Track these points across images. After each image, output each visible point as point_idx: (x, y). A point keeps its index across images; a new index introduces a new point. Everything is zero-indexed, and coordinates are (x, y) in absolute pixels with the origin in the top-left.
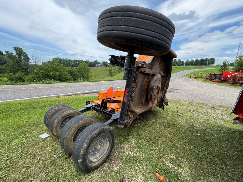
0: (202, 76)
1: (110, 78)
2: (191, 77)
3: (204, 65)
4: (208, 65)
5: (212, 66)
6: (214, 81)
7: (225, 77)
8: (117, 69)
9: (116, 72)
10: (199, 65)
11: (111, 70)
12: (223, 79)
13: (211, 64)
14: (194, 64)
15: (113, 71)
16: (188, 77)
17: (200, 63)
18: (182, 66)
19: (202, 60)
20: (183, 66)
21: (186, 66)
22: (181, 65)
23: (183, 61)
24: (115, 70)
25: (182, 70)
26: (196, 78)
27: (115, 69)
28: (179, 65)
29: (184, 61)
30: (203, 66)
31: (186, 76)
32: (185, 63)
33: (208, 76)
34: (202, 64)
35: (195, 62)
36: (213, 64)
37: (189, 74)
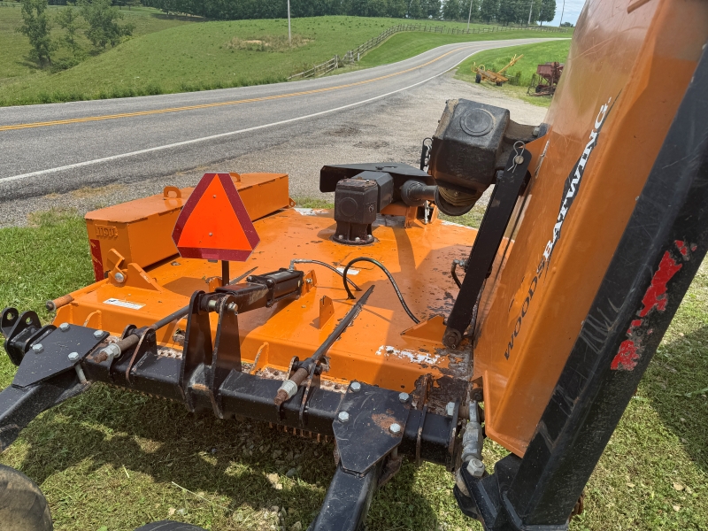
0: (519, 75)
1: (41, 79)
2: (478, 81)
3: (518, 22)
5: (545, 27)
8: (80, 20)
9: (76, 40)
10: (499, 21)
11: (43, 22)
13: (542, 19)
14: (482, 12)
15: (56, 33)
16: (465, 76)
18: (431, 23)
20: (436, 23)
21: (451, 25)
22: (426, 18)
24: (72, 31)
25: (436, 45)
26: (499, 84)
27: (67, 21)
28: (417, 17)
30: (515, 28)
31: (457, 73)
32: (445, 8)
33: (545, 76)
34: (512, 15)
35: (483, 7)
36: (550, 19)
37: (469, 64)
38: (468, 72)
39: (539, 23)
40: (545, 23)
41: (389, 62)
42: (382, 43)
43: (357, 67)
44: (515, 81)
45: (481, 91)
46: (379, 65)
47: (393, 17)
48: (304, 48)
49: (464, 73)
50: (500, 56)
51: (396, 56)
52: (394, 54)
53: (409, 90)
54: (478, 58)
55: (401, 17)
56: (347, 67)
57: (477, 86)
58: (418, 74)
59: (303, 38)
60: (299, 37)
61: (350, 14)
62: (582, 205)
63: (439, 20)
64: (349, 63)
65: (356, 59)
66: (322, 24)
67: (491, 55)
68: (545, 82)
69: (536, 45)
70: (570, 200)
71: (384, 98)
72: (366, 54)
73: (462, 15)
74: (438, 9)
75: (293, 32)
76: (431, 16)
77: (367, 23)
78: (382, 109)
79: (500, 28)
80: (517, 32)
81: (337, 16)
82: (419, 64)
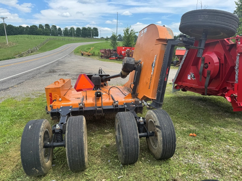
0: (94, 53)
2: (82, 55)
3: (88, 37)
4: (93, 37)
6: (111, 58)
7: (120, 53)
10: (82, 36)
12: (119, 56)
14: (76, 34)
16: (78, 54)
17: (82, 33)
18: (60, 37)
19: (84, 29)
21: (67, 38)
22: (58, 36)
23: (60, 29)
26: (89, 56)
28: (55, 35)
29: (62, 29)
30: (87, 39)
31: (74, 53)
32: (64, 32)
33: (102, 53)
34: (86, 35)
35: (76, 32)
36: (97, 36)
37: (77, 50)
38: (78, 52)
39: (94, 37)
40: (96, 37)
41: (50, 50)
42: (45, 44)
43: (38, 52)
44: (93, 55)
45: (85, 58)
46: (46, 51)
47: (46, 35)
48: (14, 46)
49: (76, 53)
50: (86, 47)
51: (51, 48)
52: (50, 47)
53: (62, 58)
54: (79, 48)
55: (48, 35)
56: (35, 53)
57: (83, 56)
58: (62, 54)
59: (13, 43)
60: (11, 42)
61: (28, 34)
62: (156, 67)
63: (62, 36)
64: (34, 51)
65: (37, 50)
66: (20, 38)
67: (83, 47)
68: (103, 54)
69: (96, 44)
70: (154, 67)
71: (56, 61)
72: (40, 48)
73: (70, 35)
74: (61, 33)
75: (8, 41)
76: (59, 35)
77: (37, 37)
78: (58, 65)
79: (83, 39)
80: (89, 40)
81: (24, 35)
82: (60, 51)
